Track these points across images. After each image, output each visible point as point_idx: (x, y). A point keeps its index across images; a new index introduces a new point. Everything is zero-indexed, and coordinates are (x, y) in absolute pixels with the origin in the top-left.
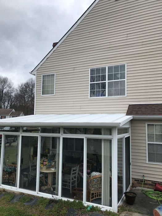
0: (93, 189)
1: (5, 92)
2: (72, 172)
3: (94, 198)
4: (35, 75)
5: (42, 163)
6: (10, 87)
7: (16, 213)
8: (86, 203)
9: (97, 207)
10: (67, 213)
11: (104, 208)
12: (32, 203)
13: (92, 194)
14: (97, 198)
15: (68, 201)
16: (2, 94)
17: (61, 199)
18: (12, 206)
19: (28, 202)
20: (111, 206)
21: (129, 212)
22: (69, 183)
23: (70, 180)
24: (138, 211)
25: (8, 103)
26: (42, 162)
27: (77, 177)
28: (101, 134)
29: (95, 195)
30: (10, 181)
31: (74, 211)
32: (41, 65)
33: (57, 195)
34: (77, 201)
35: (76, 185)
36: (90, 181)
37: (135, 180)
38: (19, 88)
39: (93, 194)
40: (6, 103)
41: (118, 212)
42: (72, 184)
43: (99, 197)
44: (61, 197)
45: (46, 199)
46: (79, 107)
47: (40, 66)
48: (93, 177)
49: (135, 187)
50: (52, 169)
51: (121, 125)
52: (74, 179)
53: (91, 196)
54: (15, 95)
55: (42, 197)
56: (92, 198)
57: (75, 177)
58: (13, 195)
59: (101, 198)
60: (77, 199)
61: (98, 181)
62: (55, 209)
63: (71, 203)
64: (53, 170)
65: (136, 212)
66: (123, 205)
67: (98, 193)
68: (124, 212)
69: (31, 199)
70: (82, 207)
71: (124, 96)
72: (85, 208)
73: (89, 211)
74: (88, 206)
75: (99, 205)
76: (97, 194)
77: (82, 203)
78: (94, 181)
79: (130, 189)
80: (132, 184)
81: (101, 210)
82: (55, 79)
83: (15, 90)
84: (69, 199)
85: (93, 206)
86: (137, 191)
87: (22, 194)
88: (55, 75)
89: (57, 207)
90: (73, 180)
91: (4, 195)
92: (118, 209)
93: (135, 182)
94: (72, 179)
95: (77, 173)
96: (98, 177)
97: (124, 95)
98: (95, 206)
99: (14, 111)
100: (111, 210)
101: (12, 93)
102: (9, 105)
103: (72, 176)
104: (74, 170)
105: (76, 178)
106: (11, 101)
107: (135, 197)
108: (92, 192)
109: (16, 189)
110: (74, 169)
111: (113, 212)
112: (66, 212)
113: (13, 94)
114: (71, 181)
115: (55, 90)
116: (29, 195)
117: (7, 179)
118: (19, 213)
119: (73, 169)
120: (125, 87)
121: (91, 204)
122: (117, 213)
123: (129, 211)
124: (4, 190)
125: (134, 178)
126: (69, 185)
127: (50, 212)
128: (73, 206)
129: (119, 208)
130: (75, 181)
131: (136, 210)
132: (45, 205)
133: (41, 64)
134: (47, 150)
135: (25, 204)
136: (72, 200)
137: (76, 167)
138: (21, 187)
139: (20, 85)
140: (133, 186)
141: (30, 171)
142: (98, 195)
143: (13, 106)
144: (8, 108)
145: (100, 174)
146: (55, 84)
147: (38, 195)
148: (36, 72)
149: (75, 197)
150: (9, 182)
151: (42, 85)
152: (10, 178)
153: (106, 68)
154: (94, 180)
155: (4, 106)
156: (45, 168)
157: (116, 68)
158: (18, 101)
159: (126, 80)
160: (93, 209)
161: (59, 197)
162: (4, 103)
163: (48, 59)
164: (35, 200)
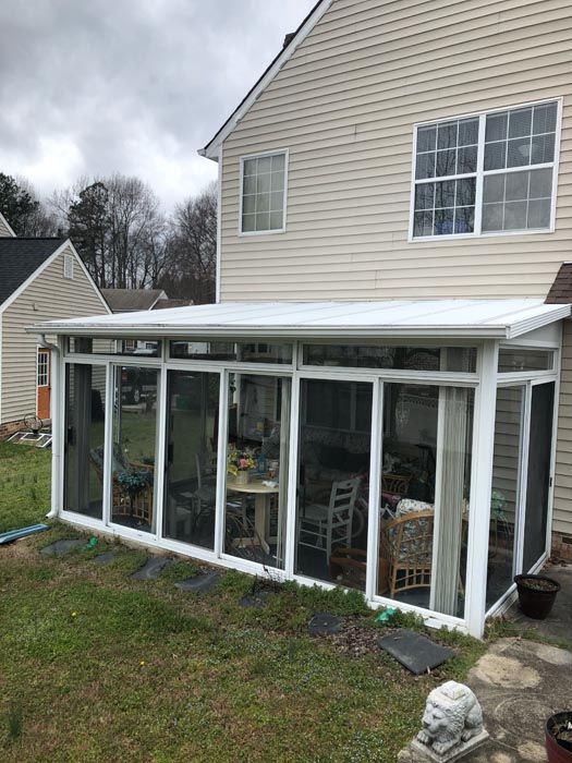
0: (402, 557)
1: (135, 233)
2: (334, 497)
3: (407, 587)
4: (216, 159)
5: (235, 463)
6: (151, 215)
7: (149, 610)
8: (374, 600)
9: (412, 614)
10: (309, 623)
11: (435, 619)
12: (199, 584)
13: (399, 571)
14: (415, 586)
15: (316, 589)
16: (126, 242)
17: (295, 581)
18: (137, 588)
19: (188, 580)
20: (460, 614)
21: (525, 642)
22: (325, 532)
23: (326, 522)
24: (560, 642)
25: (146, 271)
26: (234, 459)
27: (350, 514)
28: (437, 368)
29: (407, 576)
30: (136, 516)
31: (333, 621)
32: (239, 122)
33: (282, 567)
34: (346, 591)
35: (349, 541)
36: (391, 530)
37: (564, 538)
38: (180, 216)
39: (401, 573)
40: (140, 271)
41: (485, 636)
42: (335, 535)
43: (422, 585)
44: (295, 573)
45: (244, 576)
46: (372, 276)
47: (232, 124)
48: (402, 515)
49: (563, 563)
50: (265, 482)
51: (510, 335)
52: (341, 520)
53: (394, 580)
54: (167, 242)
55: (234, 570)
56: (399, 585)
57: (345, 515)
58: (144, 557)
59: (429, 588)
60: (348, 585)
61: (420, 530)
62: (270, 609)
63: (326, 596)
64: (269, 486)
65: (550, 643)
66: (506, 616)
67: (419, 571)
68: (507, 639)
69: (199, 574)
70: (360, 611)
71: (546, 231)
72: (370, 613)
73: (382, 625)
74: (381, 610)
75: (419, 610)
76: (415, 573)
77: (361, 598)
78: (405, 529)
79: (541, 567)
80: (552, 552)
81: (426, 624)
82: (286, 171)
83: (166, 224)
84: (319, 583)
85: (398, 612)
86: (565, 576)
87: (171, 556)
88: (287, 155)
89: (279, 602)
90: (338, 525)
91: (118, 554)
92: (486, 628)
93: (565, 546)
94: (335, 520)
95: (352, 502)
96: (420, 519)
97: (547, 225)
98: (404, 612)
99: (166, 297)
100: (459, 629)
101: (157, 234)
102: (149, 278)
103: (332, 510)
104: (340, 492)
105: (348, 518)
106: (156, 262)
107: (553, 593)
108: (397, 567)
109: (155, 540)
110: (343, 485)
111: (466, 633)
112: (307, 620)
113: (161, 240)
114: (331, 526)
115: (285, 214)
116: (191, 560)
117: (127, 509)
118: (157, 610)
119: (336, 486)
120: (550, 195)
121: (392, 604)
122: (482, 641)
123: (526, 636)
124: (118, 541)
125: (563, 533)
126: (324, 540)
127: (255, 614)
128: (331, 604)
129: (489, 625)
130: (345, 527)
131: (551, 637)
132: (241, 594)
133: (238, 116)
134: (260, 425)
135: (176, 585)
136: (328, 587)
137: (347, 482)
138: (167, 534)
139: (184, 207)
140: (553, 560)
141: (199, 485)
142: (418, 578)
143: (162, 279)
144: (147, 287)
145: (428, 506)
146: (285, 190)
147: (220, 563)
148: (221, 148)
149: (339, 578)
150: (131, 516)
151: (241, 196)
152: (136, 506)
153: (478, 122)
154: (408, 526)
155: (134, 281)
156: (243, 477)
157: (520, 117)
158: (178, 263)
159: (554, 165)
160: (397, 619)
161: (287, 573)
162: (133, 271)
163: (263, 98)
164: (209, 578)
